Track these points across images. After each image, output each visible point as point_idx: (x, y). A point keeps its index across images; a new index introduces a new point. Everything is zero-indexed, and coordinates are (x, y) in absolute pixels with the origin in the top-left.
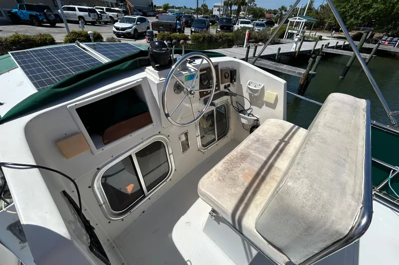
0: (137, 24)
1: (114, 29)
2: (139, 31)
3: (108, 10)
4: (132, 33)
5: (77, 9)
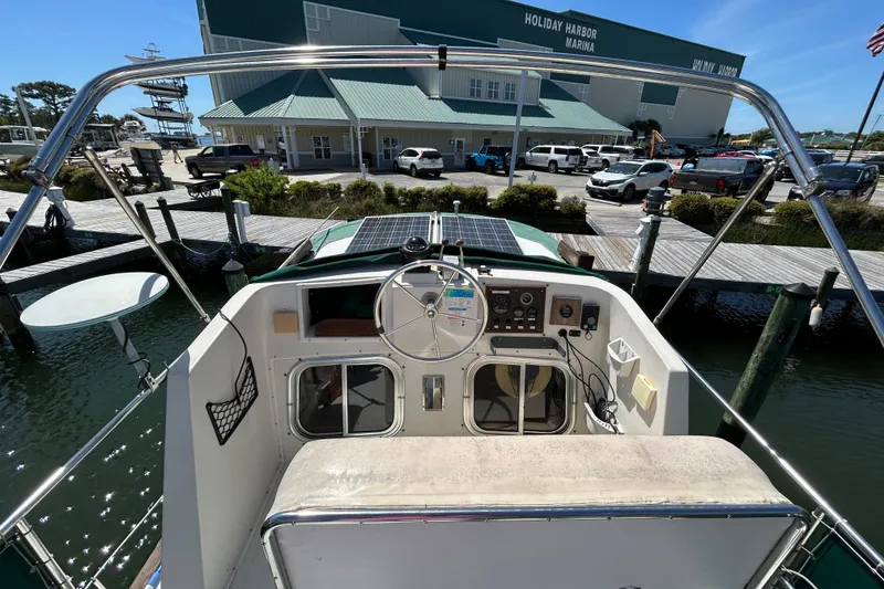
0: (638, 175)
1: (590, 184)
2: (638, 189)
3: (604, 150)
4: (621, 191)
5: (552, 150)
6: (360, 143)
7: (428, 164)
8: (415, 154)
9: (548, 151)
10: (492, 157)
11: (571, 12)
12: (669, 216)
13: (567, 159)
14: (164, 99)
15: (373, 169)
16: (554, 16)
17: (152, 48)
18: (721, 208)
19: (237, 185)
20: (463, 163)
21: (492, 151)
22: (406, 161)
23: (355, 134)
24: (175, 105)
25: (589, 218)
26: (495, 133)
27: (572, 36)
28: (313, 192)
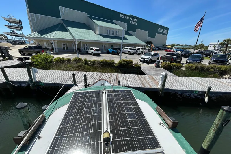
1: (140, 59)
2: (152, 60)
4: (148, 61)
5: (129, 49)
6: (76, 46)
7: (96, 52)
8: (93, 49)
9: (128, 49)
10: (114, 50)
11: (131, 15)
12: (161, 68)
13: (133, 51)
14: (15, 30)
15: (80, 53)
16: (127, 16)
17: (11, 15)
18: (173, 66)
19: (35, 59)
20: (106, 51)
21: (114, 49)
22: (90, 51)
23: (75, 43)
24: (18, 32)
25: (142, 69)
26: (114, 44)
27: (132, 21)
28: (62, 61)
